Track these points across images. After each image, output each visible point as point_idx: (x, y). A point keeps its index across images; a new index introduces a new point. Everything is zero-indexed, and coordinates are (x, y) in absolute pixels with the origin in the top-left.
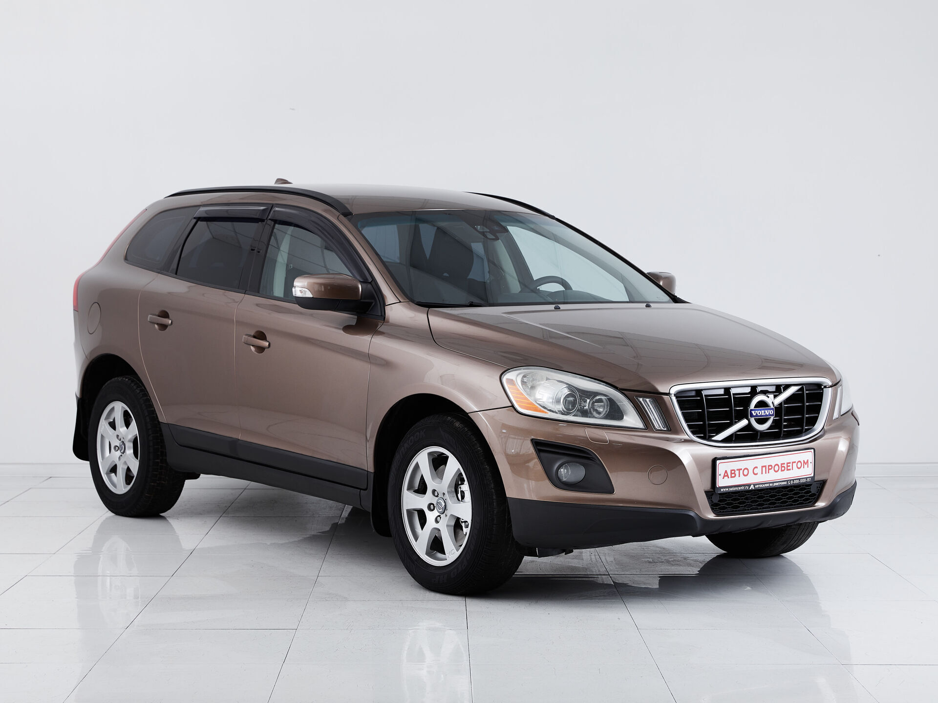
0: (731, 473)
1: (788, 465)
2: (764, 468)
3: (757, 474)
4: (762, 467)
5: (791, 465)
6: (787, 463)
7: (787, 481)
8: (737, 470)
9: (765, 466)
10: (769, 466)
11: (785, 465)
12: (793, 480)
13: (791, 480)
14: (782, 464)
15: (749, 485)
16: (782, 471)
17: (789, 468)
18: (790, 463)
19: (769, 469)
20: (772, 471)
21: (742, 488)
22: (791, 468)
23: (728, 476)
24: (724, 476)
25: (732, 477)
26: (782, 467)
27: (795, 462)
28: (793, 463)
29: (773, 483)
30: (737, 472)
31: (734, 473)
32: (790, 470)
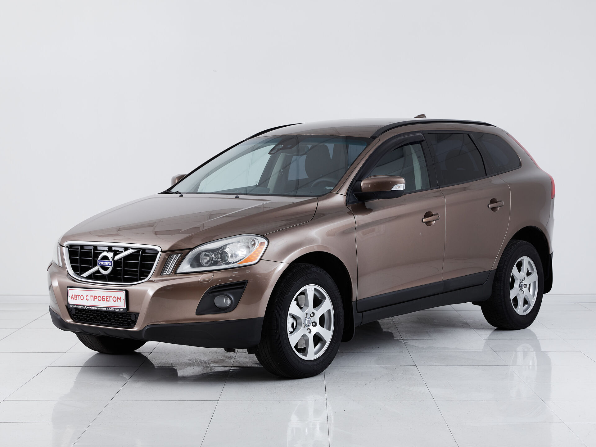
0: (75, 297)
1: (107, 298)
2: (92, 297)
3: (88, 300)
4: (91, 296)
5: (109, 298)
6: (106, 297)
7: (106, 308)
8: (78, 295)
9: (93, 296)
10: (95, 296)
11: (105, 298)
12: (110, 308)
13: (109, 308)
14: (103, 297)
15: (84, 306)
16: (103, 301)
17: (107, 300)
18: (108, 297)
19: (95, 298)
20: (97, 300)
21: (80, 307)
22: (109, 300)
23: (73, 298)
24: (72, 298)
25: (75, 299)
26: (103, 298)
27: (112, 297)
28: (110, 297)
29: (97, 307)
30: (78, 297)
31: (76, 297)
32: (108, 301)
